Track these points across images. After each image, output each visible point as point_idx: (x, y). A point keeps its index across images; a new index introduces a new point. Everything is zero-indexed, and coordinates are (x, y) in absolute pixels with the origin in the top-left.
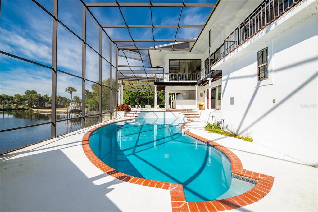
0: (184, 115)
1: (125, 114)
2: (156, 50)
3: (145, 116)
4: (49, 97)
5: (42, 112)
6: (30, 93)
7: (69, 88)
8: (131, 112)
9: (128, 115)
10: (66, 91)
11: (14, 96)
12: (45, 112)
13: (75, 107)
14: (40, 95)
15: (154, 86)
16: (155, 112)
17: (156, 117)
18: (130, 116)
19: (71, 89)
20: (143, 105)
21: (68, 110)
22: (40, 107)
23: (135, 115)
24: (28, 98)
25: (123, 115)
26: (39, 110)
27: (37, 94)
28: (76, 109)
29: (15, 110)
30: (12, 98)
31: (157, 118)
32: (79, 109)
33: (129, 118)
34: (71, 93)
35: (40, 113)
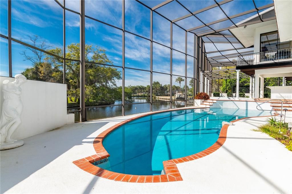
0: (272, 107)
1: (202, 103)
2: (238, 28)
3: (222, 106)
4: (167, 87)
5: (161, 98)
6: (156, 84)
7: (178, 78)
8: (208, 101)
9: (205, 103)
10: (176, 81)
11: (146, 87)
12: (163, 99)
13: (180, 95)
14: (161, 85)
15: (236, 70)
16: (234, 102)
17: (235, 107)
18: (206, 105)
19: (179, 79)
20: (242, 93)
21: (175, 97)
22: (162, 95)
23: (211, 104)
24: (154, 88)
25: (200, 104)
26: (159, 97)
27: (160, 84)
28: (181, 96)
29: (147, 96)
30: (145, 87)
31: (238, 108)
32: (183, 97)
33: (204, 106)
34: (180, 82)
35: (160, 99)
